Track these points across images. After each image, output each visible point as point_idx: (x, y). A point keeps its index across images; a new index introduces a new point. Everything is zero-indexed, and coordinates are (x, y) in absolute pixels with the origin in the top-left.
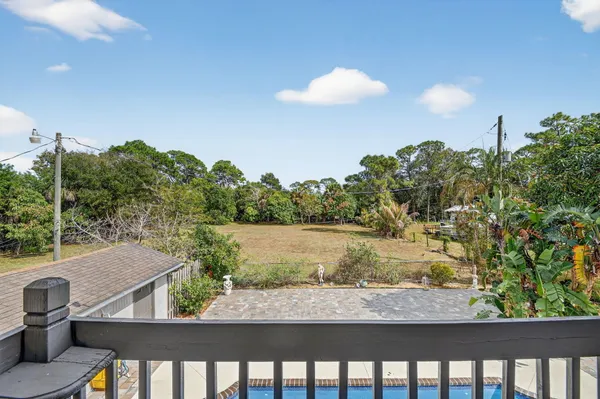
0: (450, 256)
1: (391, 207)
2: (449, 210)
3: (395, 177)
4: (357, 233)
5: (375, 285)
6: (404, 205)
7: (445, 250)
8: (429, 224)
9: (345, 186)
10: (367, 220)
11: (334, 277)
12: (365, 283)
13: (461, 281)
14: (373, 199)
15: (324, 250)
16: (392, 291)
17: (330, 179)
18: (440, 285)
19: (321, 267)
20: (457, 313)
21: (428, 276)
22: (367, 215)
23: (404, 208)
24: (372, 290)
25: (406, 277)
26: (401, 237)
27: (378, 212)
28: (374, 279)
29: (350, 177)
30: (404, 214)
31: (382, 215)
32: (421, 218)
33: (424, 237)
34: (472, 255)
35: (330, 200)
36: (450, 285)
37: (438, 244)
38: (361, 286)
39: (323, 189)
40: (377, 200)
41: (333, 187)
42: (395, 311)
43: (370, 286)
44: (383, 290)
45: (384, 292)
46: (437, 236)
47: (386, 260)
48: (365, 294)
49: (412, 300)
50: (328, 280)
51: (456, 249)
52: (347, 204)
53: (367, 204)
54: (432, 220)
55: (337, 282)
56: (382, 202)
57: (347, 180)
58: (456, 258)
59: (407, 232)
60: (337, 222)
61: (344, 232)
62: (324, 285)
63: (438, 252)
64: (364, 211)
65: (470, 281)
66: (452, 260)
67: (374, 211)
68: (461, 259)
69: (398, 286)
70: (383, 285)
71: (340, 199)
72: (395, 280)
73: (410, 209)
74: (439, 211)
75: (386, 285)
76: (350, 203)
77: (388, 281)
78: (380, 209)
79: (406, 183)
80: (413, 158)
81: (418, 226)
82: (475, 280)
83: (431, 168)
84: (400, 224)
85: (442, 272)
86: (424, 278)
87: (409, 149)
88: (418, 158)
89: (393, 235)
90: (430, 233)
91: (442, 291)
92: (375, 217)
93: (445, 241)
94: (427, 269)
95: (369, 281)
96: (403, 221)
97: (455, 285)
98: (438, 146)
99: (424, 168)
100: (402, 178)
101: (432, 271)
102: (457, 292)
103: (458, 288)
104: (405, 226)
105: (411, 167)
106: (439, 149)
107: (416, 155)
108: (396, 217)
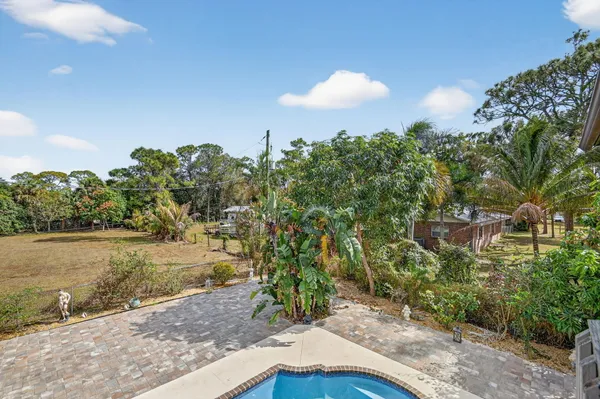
0: (229, 254)
1: (169, 208)
2: (227, 210)
3: (174, 175)
4: (125, 239)
5: (151, 301)
6: (183, 206)
7: (224, 248)
8: (210, 224)
9: (109, 183)
10: (140, 223)
11: (88, 303)
12: (138, 302)
13: (240, 276)
14: (148, 199)
15: (74, 268)
16: (172, 303)
17: (85, 172)
18: (222, 284)
19: (65, 294)
20: (239, 309)
21: (211, 277)
22: (141, 217)
23: (186, 208)
24: (147, 309)
25: (188, 283)
26: (181, 239)
27: (154, 213)
28: (150, 293)
29: (117, 171)
30: (185, 216)
31: (159, 216)
32: (202, 219)
33: (205, 238)
34: (247, 250)
35: (86, 199)
36: (231, 282)
37: (218, 243)
38: (132, 308)
39: (74, 184)
40: (154, 200)
41: (90, 181)
42: (176, 327)
43: (143, 303)
44: (158, 305)
45: (160, 309)
46: (217, 235)
47: (165, 268)
48: (137, 317)
49: (195, 308)
50: (77, 310)
51: (234, 246)
52: (112, 204)
53: (140, 204)
54: (211, 220)
55: (93, 310)
56: (159, 202)
57: (111, 174)
58: (234, 255)
59: (188, 234)
60: (98, 227)
61: (108, 239)
62: (72, 320)
63: (218, 250)
64: (137, 213)
65: (247, 274)
66: (231, 258)
67: (149, 212)
68: (238, 255)
69: (179, 296)
70: (161, 299)
71: (101, 199)
72: (176, 289)
73: (191, 210)
74: (218, 212)
75: (166, 298)
76: (117, 202)
77: (168, 293)
78: (157, 210)
79: (186, 183)
80: (194, 158)
81: (199, 227)
82: (251, 273)
83: (211, 170)
84: (181, 226)
85: (224, 272)
86: (208, 281)
87: (190, 149)
88: (198, 158)
89: (173, 238)
90: (210, 233)
91: (225, 289)
92: (151, 219)
93: (225, 239)
94: (210, 271)
95: (142, 299)
96: (184, 222)
97: (235, 281)
98: (218, 149)
99: (204, 170)
100: (183, 177)
101: (215, 271)
102: (238, 287)
103: (238, 284)
104: (186, 228)
105: (192, 167)
106: (218, 153)
107: (197, 155)
108: (176, 218)
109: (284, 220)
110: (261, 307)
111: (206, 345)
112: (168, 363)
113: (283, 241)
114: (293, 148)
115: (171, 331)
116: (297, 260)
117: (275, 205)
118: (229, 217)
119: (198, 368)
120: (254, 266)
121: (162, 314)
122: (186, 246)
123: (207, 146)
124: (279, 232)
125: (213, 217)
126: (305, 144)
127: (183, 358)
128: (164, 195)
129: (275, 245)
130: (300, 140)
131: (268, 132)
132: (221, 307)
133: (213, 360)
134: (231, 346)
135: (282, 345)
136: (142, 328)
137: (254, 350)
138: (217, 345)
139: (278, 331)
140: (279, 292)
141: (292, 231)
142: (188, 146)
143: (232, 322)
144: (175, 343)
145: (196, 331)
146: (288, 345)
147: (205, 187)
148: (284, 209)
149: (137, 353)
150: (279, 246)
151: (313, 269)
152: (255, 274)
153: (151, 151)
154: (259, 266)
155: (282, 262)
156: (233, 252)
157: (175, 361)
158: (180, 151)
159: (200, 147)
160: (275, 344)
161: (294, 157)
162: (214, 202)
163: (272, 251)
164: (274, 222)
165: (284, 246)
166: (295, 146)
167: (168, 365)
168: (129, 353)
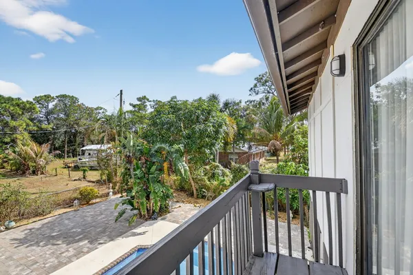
0: (89, 181)
1: (29, 148)
2: (84, 148)
3: (32, 120)
5: (25, 222)
6: (45, 145)
7: (84, 178)
8: (68, 160)
12: (13, 224)
13: (101, 197)
16: (46, 221)
18: (88, 203)
20: (104, 218)
21: (78, 199)
23: (45, 148)
24: (23, 228)
25: (59, 205)
26: (42, 173)
28: (22, 216)
30: (46, 154)
31: (20, 155)
32: (60, 156)
33: (66, 171)
34: (104, 177)
36: (94, 201)
37: (79, 174)
42: (53, 237)
43: (18, 224)
44: (36, 224)
45: (37, 225)
46: (76, 168)
47: (37, 195)
48: (18, 233)
49: (66, 222)
51: (94, 176)
54: (68, 157)
58: (93, 182)
59: (49, 168)
63: (79, 180)
65: (107, 194)
67: (9, 152)
68: (98, 182)
69: (51, 215)
70: (34, 219)
72: (47, 211)
73: (51, 150)
75: (38, 218)
77: (37, 214)
79: (44, 126)
80: (51, 106)
81: (59, 163)
82: (111, 194)
83: (68, 116)
84: (42, 162)
85: (89, 194)
86: (76, 201)
87: (48, 98)
88: (56, 106)
89: (34, 173)
90: (69, 167)
91: (90, 207)
92: (11, 157)
93: (84, 171)
94: (76, 195)
95: (15, 221)
96: (45, 159)
97: (98, 200)
98: (74, 100)
99: (62, 115)
100: (40, 121)
101: (81, 194)
102: (100, 204)
103: (100, 202)
104: (47, 163)
105: (49, 113)
106: (74, 102)
107: (54, 103)
108: (37, 156)
109: (138, 154)
110: (121, 214)
111: (81, 244)
112: (51, 260)
113: (138, 168)
114: (139, 103)
115: (50, 239)
116: (148, 179)
117: (132, 144)
118: (86, 154)
119: (77, 259)
120: (113, 188)
121: (38, 229)
122: (47, 179)
123: (64, 96)
124: (135, 162)
125: (71, 154)
126: (148, 100)
127: (64, 255)
128: (23, 137)
129: (132, 170)
130: (144, 98)
131: (121, 91)
132: (89, 219)
133: (88, 252)
134: (101, 241)
135: (140, 234)
136: (22, 242)
137: (120, 241)
138: (91, 242)
139: (135, 227)
140: (135, 202)
141: (144, 161)
142: (45, 96)
143: (100, 227)
144: (55, 247)
145: (71, 236)
146: (144, 233)
147: (63, 130)
148: (138, 146)
149: (22, 258)
150: (135, 170)
151: (159, 184)
152: (115, 193)
153: (10, 99)
154: (117, 188)
155: (138, 181)
156: (92, 180)
157: (57, 258)
158: (38, 100)
159: (57, 97)
160: (135, 234)
161: (140, 109)
162: (70, 142)
163: (130, 175)
164: (131, 155)
165: (139, 170)
166: (141, 101)
167: (53, 261)
168: (14, 260)
